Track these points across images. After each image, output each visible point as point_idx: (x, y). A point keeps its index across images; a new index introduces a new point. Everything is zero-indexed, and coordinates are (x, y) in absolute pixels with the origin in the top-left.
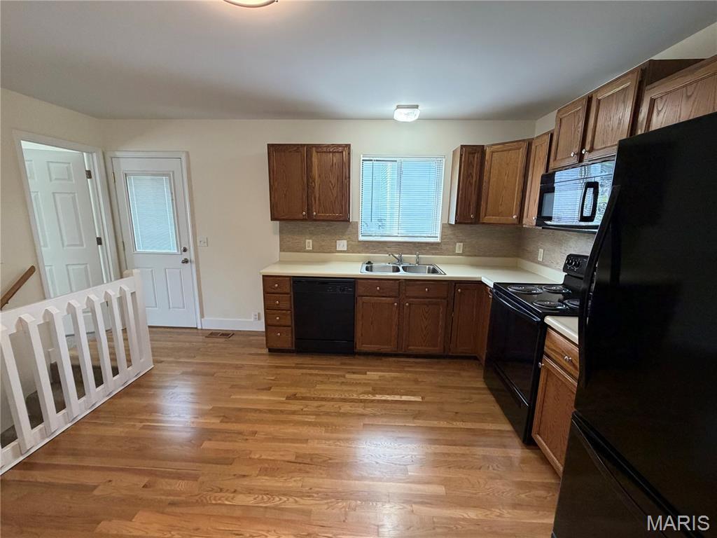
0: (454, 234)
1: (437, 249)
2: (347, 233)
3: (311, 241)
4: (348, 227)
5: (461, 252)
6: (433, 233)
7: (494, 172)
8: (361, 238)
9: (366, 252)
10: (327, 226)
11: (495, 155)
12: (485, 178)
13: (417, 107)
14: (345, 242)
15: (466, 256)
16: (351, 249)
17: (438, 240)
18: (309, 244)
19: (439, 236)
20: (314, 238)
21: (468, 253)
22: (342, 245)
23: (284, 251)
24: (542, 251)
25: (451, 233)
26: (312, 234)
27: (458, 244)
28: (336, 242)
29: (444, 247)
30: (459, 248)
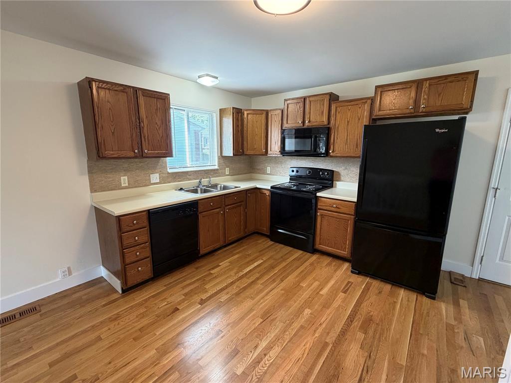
0: (224, 163)
1: (216, 173)
2: (158, 167)
3: (126, 178)
4: (158, 162)
5: (228, 173)
6: (213, 163)
7: (250, 125)
8: (170, 171)
9: (174, 182)
10: (140, 162)
11: (249, 116)
12: (245, 129)
13: (217, 78)
14: (157, 175)
15: (231, 175)
16: (163, 181)
17: (216, 167)
18: (124, 180)
19: (216, 164)
20: (129, 174)
21: (232, 174)
22: (155, 178)
23: (96, 191)
24: (269, 168)
25: (223, 161)
26: (126, 171)
27: (226, 169)
28: (150, 176)
29: (220, 171)
30: (227, 171)
